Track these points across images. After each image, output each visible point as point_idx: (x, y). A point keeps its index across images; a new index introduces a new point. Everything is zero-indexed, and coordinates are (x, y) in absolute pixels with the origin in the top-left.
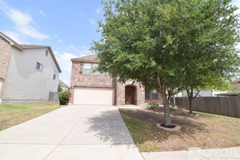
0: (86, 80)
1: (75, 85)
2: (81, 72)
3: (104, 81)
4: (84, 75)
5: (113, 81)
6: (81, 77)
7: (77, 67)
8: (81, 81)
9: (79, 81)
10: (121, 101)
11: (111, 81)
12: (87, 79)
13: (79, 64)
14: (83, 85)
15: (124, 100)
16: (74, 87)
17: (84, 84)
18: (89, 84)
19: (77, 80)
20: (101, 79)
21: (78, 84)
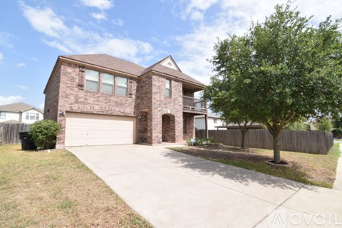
0: (91, 100)
1: (68, 109)
2: (80, 86)
3: (121, 105)
4: (87, 92)
5: (135, 107)
6: (81, 94)
7: (73, 75)
8: (81, 102)
9: (77, 102)
10: (157, 137)
11: (133, 107)
12: (93, 99)
13: (78, 70)
14: (85, 111)
15: (161, 136)
16: (67, 112)
17: (87, 108)
18: (97, 109)
19: (72, 99)
20: (116, 102)
21: (75, 108)
